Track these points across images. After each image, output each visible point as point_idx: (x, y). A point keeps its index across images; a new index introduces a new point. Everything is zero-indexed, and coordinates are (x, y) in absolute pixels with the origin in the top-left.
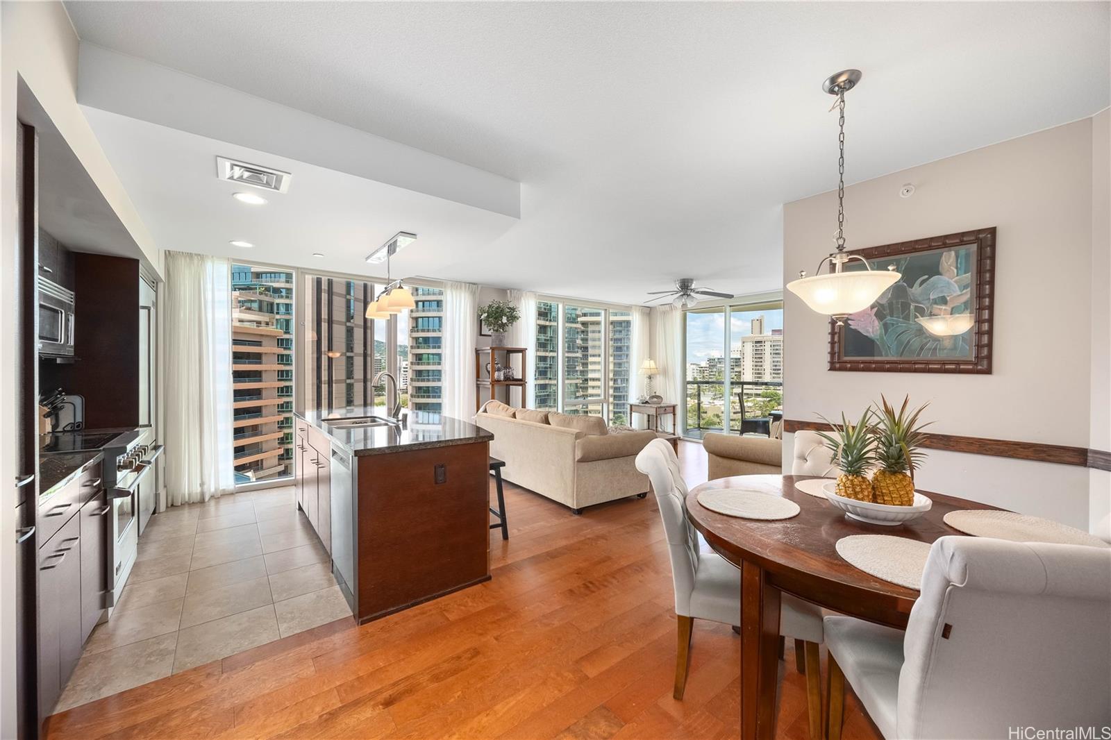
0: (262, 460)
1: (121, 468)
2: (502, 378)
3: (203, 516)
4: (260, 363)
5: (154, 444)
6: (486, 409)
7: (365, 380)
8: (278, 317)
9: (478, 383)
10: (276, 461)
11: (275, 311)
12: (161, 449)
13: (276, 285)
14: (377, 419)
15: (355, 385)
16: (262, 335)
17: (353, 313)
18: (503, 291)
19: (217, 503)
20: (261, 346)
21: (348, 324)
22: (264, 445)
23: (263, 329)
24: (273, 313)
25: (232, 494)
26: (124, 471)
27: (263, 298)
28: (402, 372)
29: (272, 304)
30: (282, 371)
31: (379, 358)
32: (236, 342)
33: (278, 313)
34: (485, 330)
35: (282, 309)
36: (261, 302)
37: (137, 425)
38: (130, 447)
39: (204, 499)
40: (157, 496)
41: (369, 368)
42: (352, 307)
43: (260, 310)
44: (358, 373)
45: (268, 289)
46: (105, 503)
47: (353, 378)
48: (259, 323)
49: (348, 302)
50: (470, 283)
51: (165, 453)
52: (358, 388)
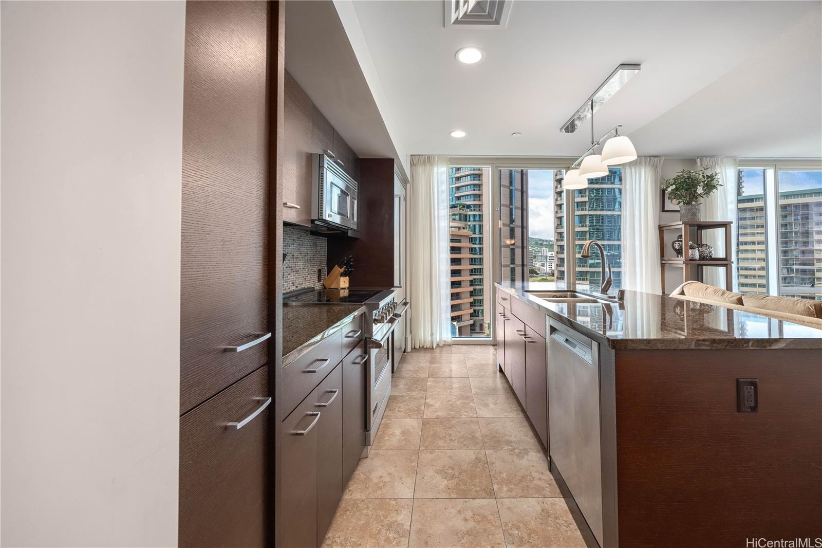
0: (461, 315)
1: (376, 321)
2: (697, 257)
3: (433, 361)
4: (460, 253)
5: (404, 301)
6: (683, 291)
7: (523, 265)
8: (469, 223)
9: (663, 262)
10: (469, 317)
11: (468, 219)
12: (408, 305)
13: (468, 203)
14: (577, 294)
15: (516, 268)
16: (461, 236)
17: (515, 218)
18: (691, 160)
19: (441, 351)
20: (460, 242)
21: (511, 226)
22: (462, 306)
23: (462, 232)
24: (466, 221)
25: (450, 345)
26: (379, 324)
27: (461, 212)
28: (548, 260)
29: (466, 215)
30: (472, 259)
31: (531, 249)
32: (452, 241)
33: (469, 221)
34: (670, 205)
35: (472, 219)
36: (460, 214)
37: (393, 286)
38: (382, 304)
39: (433, 348)
40: (406, 339)
41: (525, 256)
42: (514, 214)
43: (460, 220)
44: (518, 261)
45: (464, 206)
46: (366, 352)
47: (514, 264)
48: (459, 228)
49: (511, 210)
50: (650, 157)
51: (411, 308)
52: (518, 270)
